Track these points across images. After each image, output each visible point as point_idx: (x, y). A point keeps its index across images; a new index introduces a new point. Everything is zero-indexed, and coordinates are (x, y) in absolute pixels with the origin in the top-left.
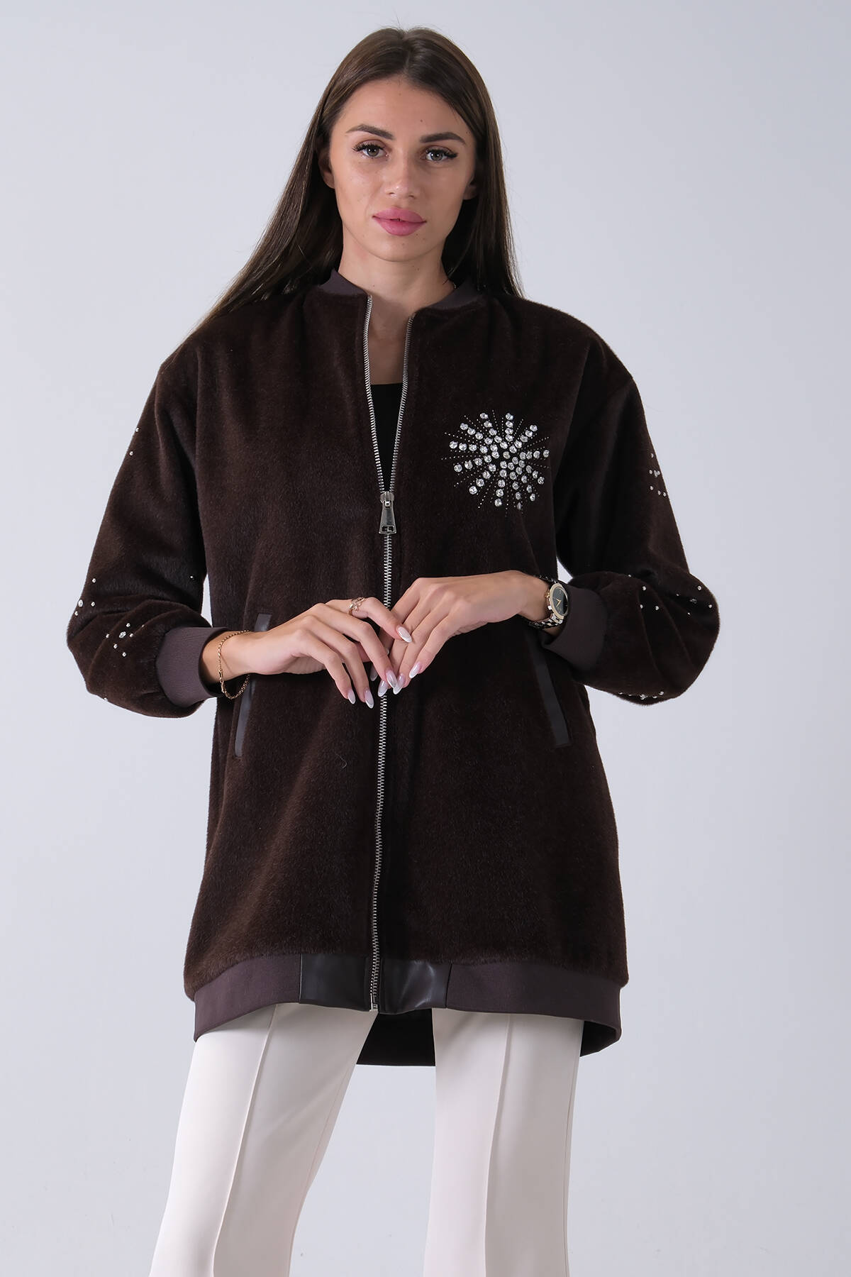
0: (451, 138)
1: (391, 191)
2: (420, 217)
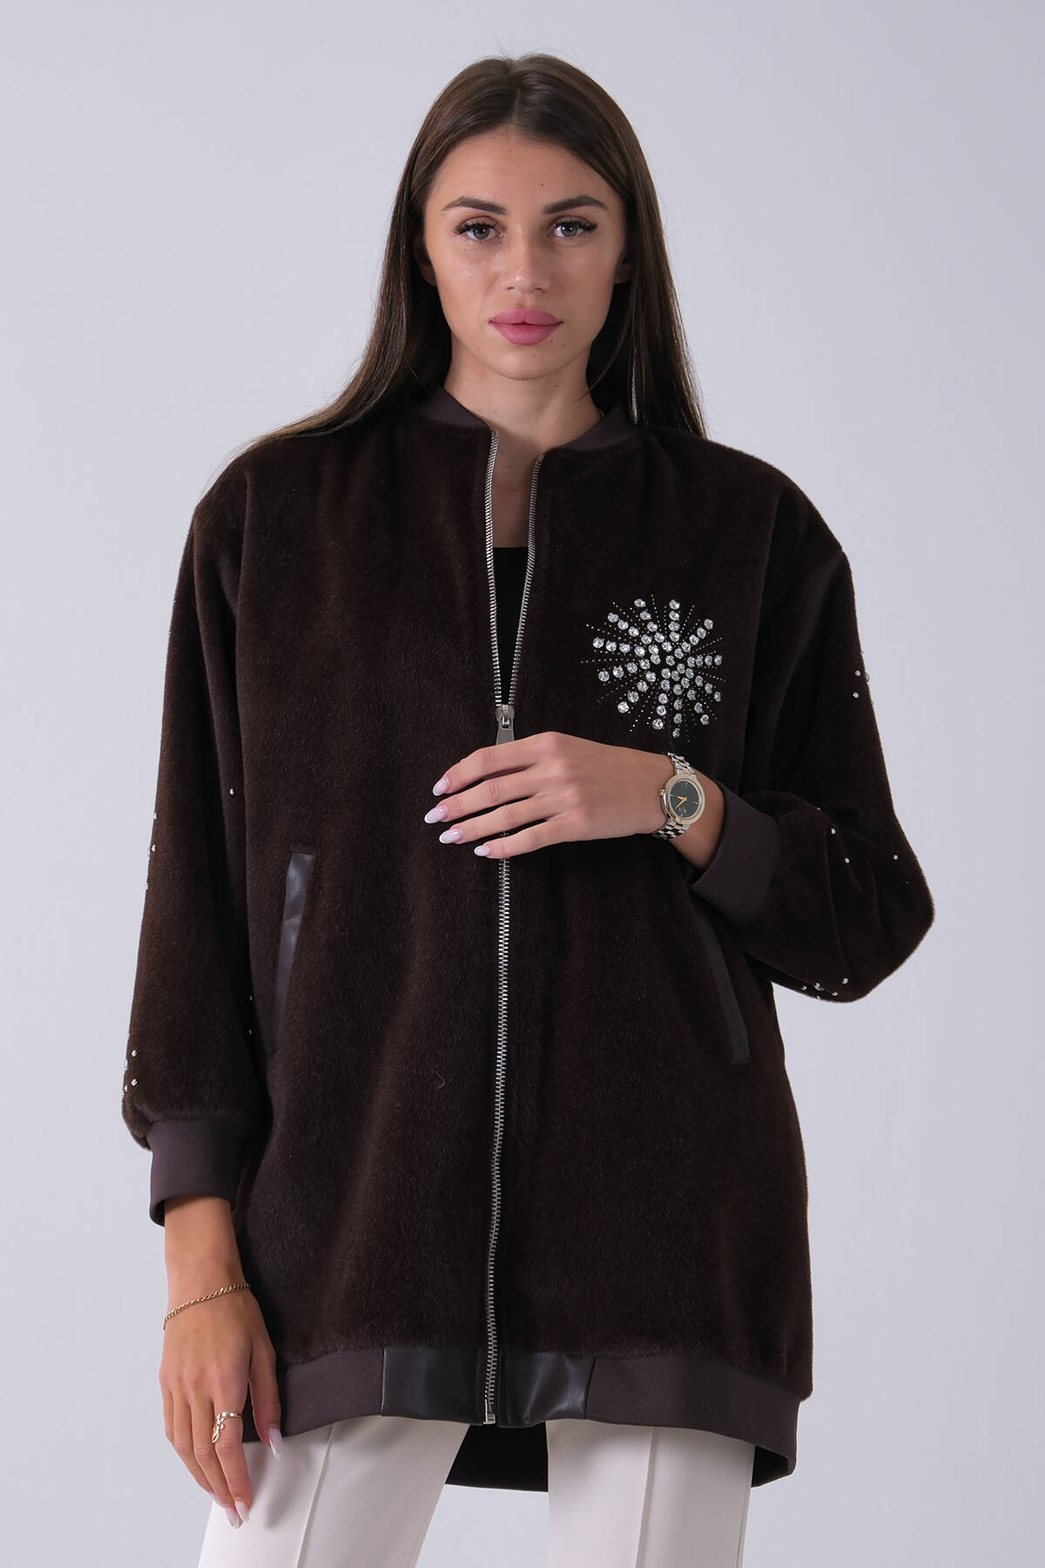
0: (586, 204)
1: (510, 284)
2: (553, 317)
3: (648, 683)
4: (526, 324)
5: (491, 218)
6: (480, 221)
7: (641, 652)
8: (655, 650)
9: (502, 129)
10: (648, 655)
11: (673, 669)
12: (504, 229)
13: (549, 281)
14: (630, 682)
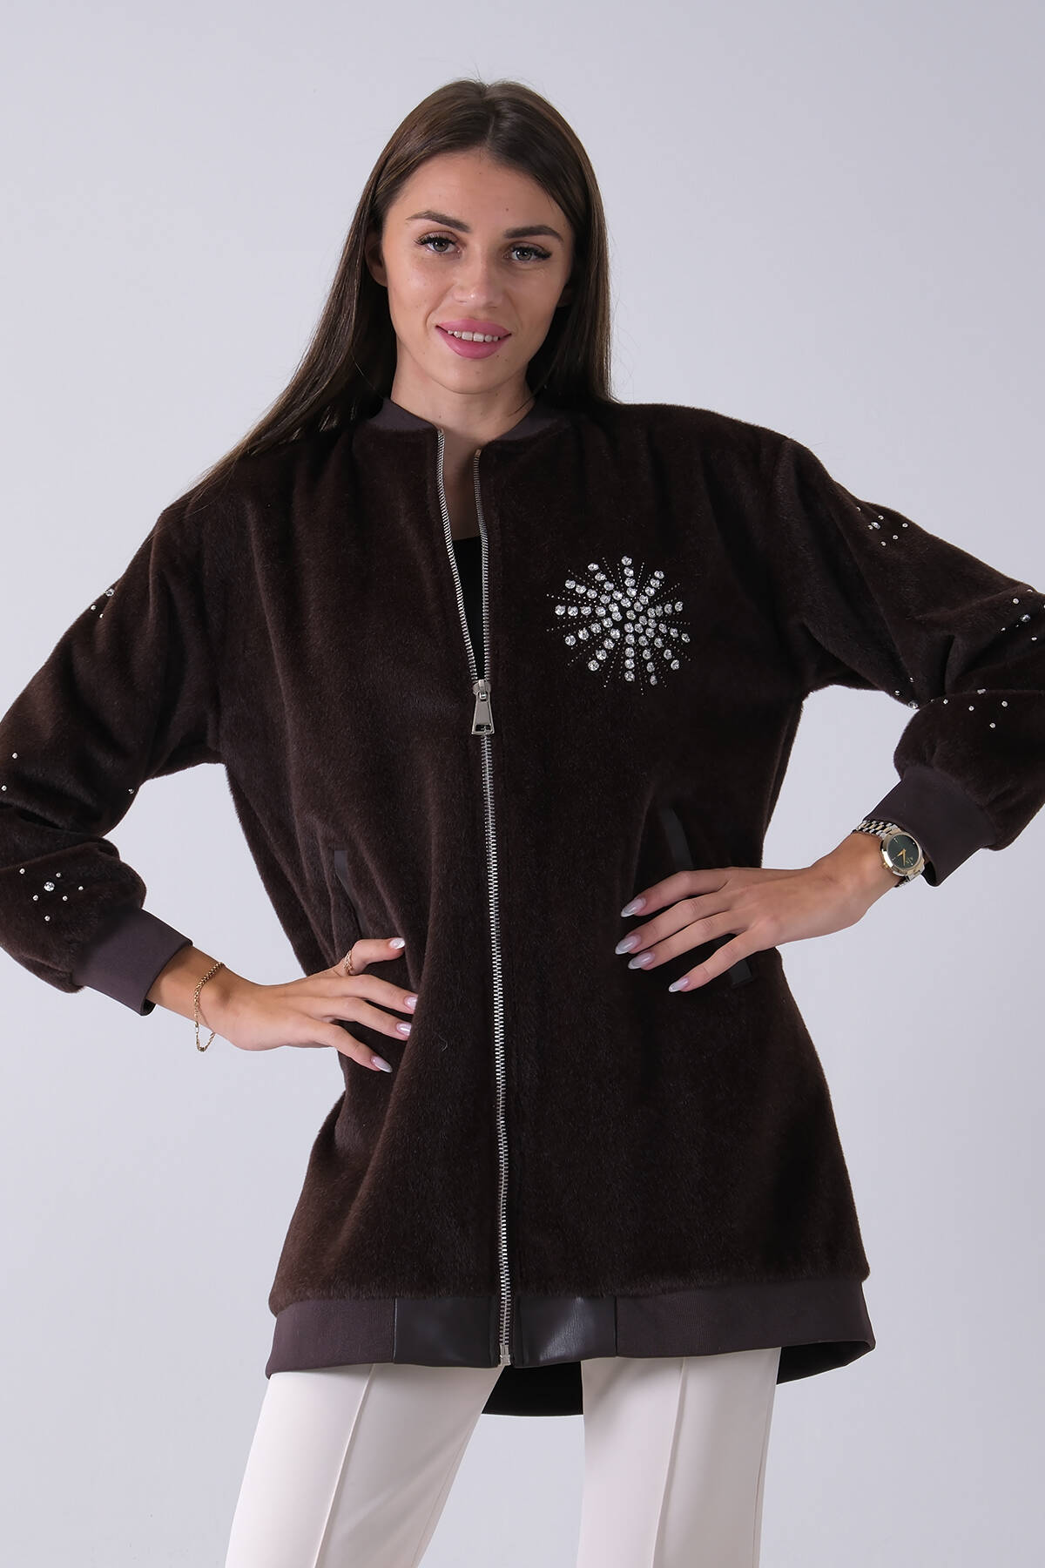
0: (545, 233)
1: (462, 298)
3: (613, 640)
7: (601, 612)
8: (614, 608)
10: (609, 614)
11: (634, 622)
13: (503, 298)
14: (596, 642)
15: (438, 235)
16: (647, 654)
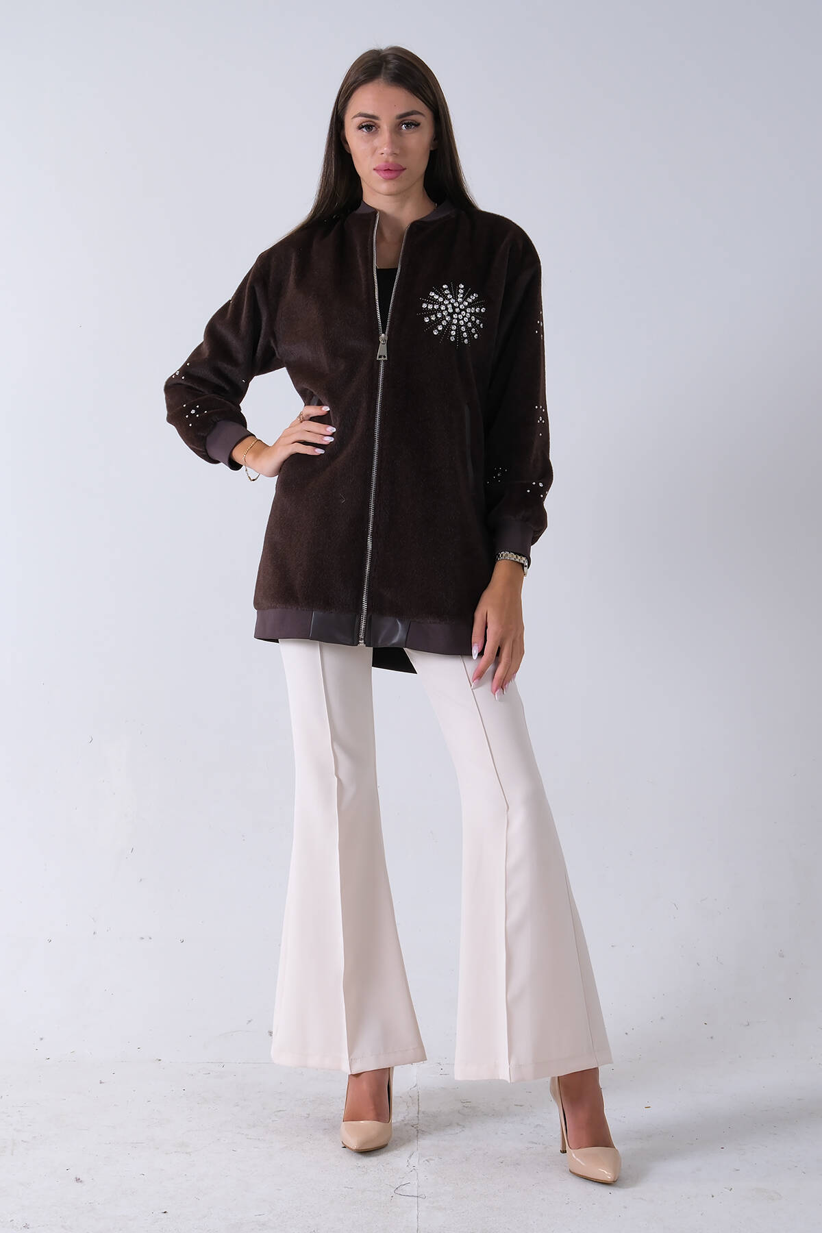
0: (415, 114)
1: (382, 152)
2: (401, 166)
3: (447, 321)
4: (389, 170)
5: (374, 122)
6: (368, 123)
7: (443, 308)
8: (450, 306)
9: (376, 81)
10: (447, 309)
11: (458, 314)
12: (379, 127)
13: (399, 149)
14: (438, 321)
15: (366, 124)
16: (463, 329)
